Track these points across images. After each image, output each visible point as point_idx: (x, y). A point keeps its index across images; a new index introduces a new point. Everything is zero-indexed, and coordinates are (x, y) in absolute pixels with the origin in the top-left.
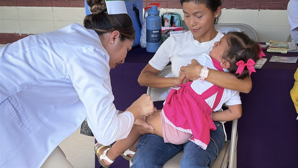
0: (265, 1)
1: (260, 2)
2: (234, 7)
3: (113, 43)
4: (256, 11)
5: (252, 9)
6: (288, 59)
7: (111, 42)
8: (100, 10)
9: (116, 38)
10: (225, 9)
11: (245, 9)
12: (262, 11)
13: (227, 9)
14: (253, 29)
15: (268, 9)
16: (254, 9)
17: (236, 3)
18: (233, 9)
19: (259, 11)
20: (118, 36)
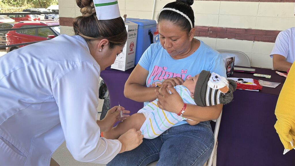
0: (259, 35)
1: (255, 35)
2: (234, 37)
3: (102, 51)
4: (251, 42)
5: (248, 40)
6: (271, 84)
7: (99, 50)
8: (90, 14)
9: (105, 46)
10: (227, 38)
11: (242, 40)
12: (256, 42)
13: (228, 39)
14: (247, 56)
15: (261, 41)
16: (249, 40)
17: (235, 35)
18: (234, 39)
19: (254, 42)
20: (107, 43)
